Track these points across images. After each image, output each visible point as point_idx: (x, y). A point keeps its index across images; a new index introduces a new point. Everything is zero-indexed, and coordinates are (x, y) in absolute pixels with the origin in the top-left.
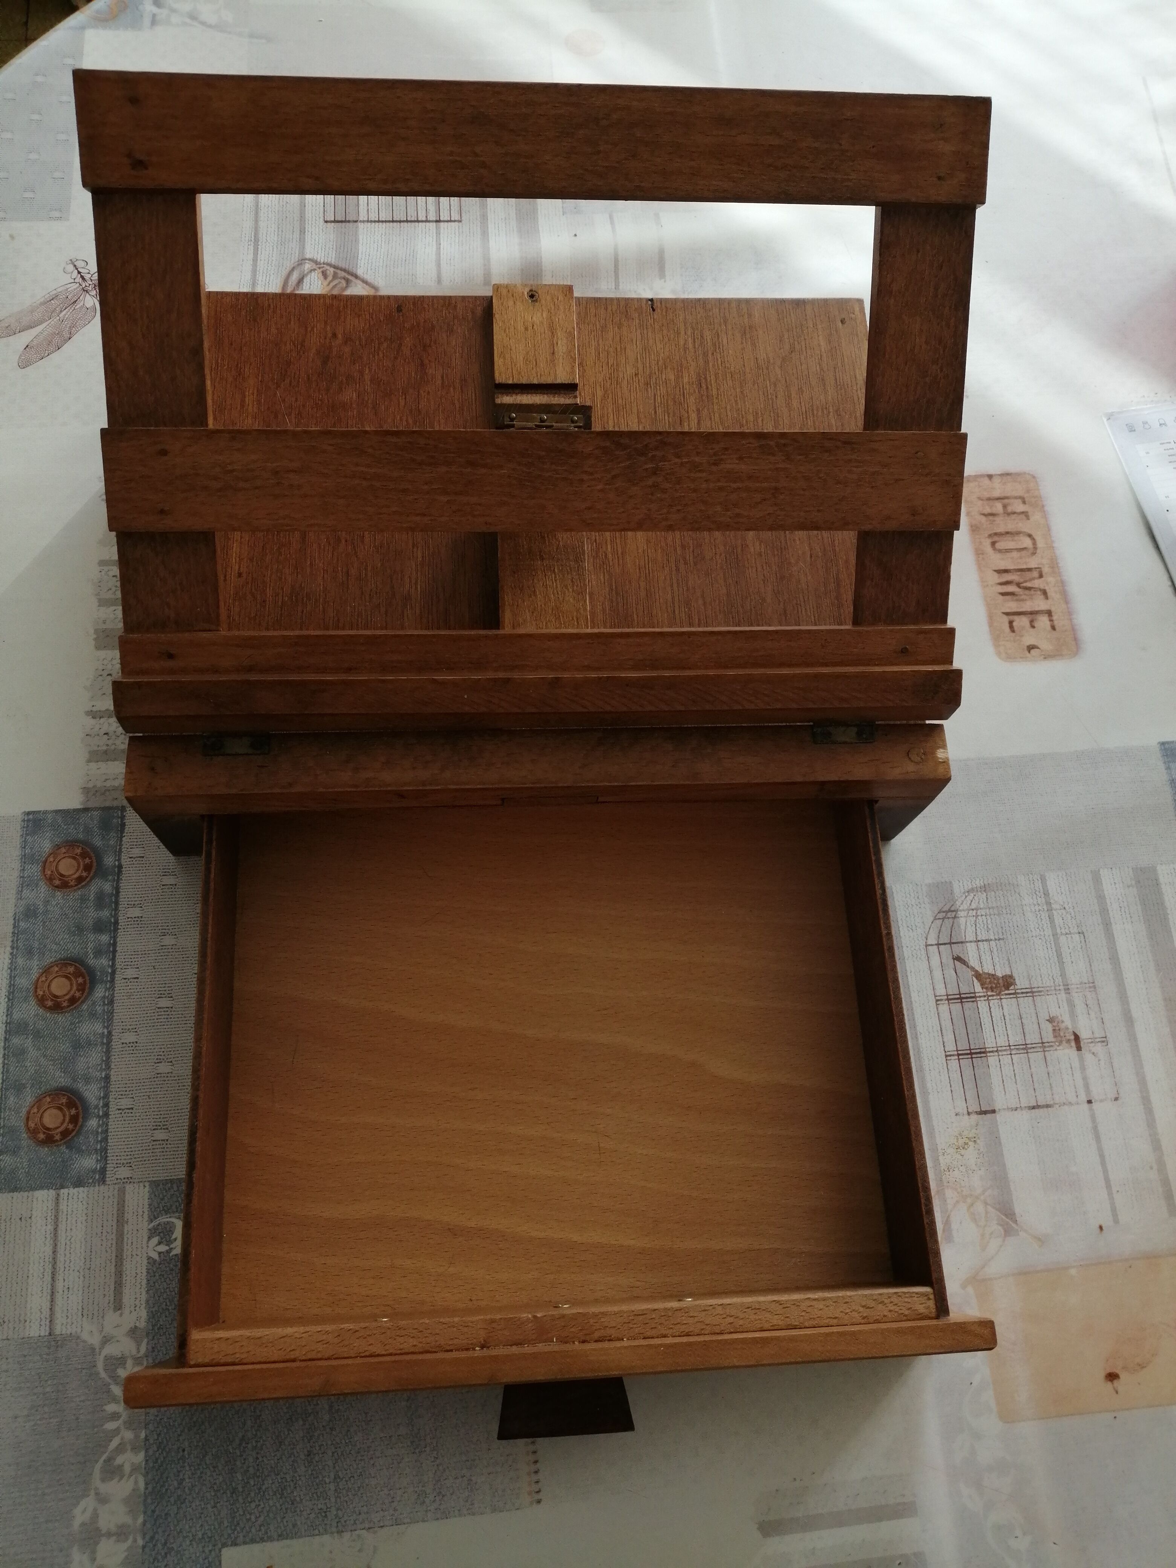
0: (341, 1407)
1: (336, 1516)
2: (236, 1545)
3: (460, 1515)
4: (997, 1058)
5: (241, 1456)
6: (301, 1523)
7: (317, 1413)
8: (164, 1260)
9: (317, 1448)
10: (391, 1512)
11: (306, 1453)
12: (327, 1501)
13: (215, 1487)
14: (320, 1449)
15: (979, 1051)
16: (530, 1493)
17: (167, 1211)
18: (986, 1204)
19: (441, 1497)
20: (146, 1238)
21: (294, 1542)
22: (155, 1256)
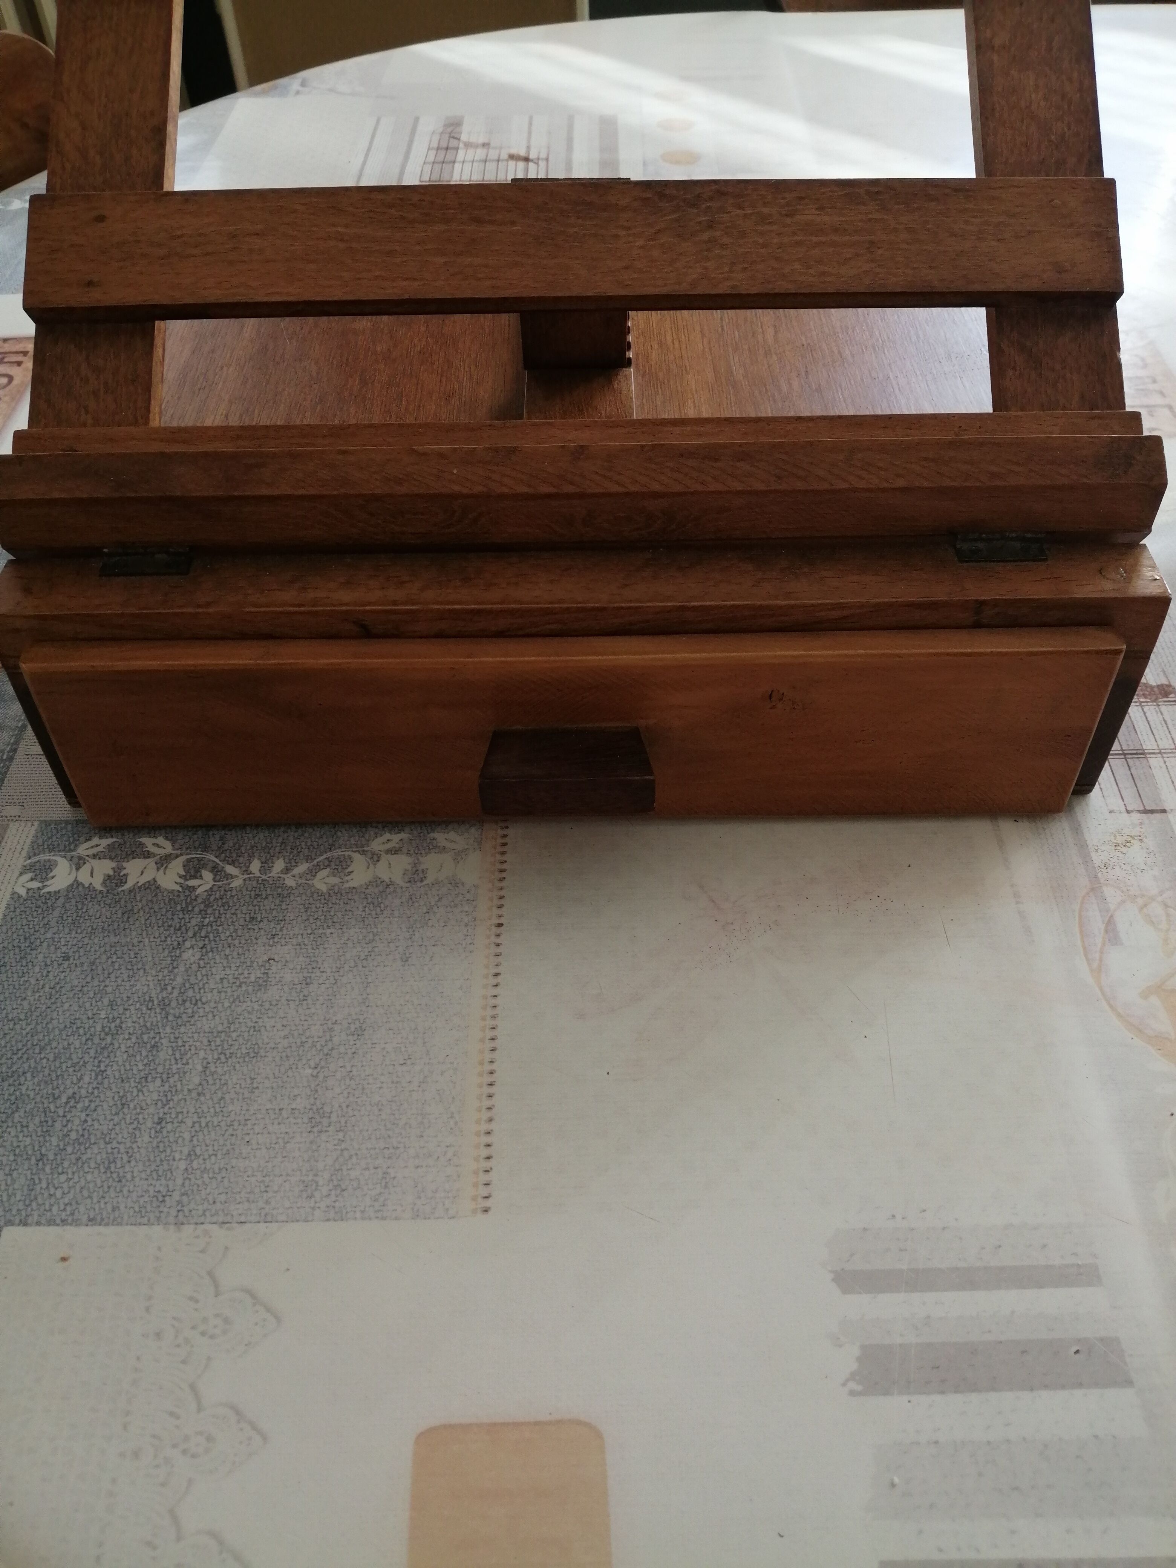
0: (219, 1070)
1: (179, 1202)
2: (25, 1224)
3: (363, 1219)
4: (1160, 759)
5: (64, 1116)
6: (126, 1207)
7: (185, 1073)
8: (32, 896)
9: (173, 1116)
10: (261, 1204)
11: (156, 1120)
12: (170, 1183)
13: (17, 1151)
14: (177, 1117)
15: (1135, 752)
16: (474, 1199)
17: (51, 849)
18: (1166, 906)
19: (338, 1192)
20: (17, 873)
21: (109, 1231)
22: (23, 892)
